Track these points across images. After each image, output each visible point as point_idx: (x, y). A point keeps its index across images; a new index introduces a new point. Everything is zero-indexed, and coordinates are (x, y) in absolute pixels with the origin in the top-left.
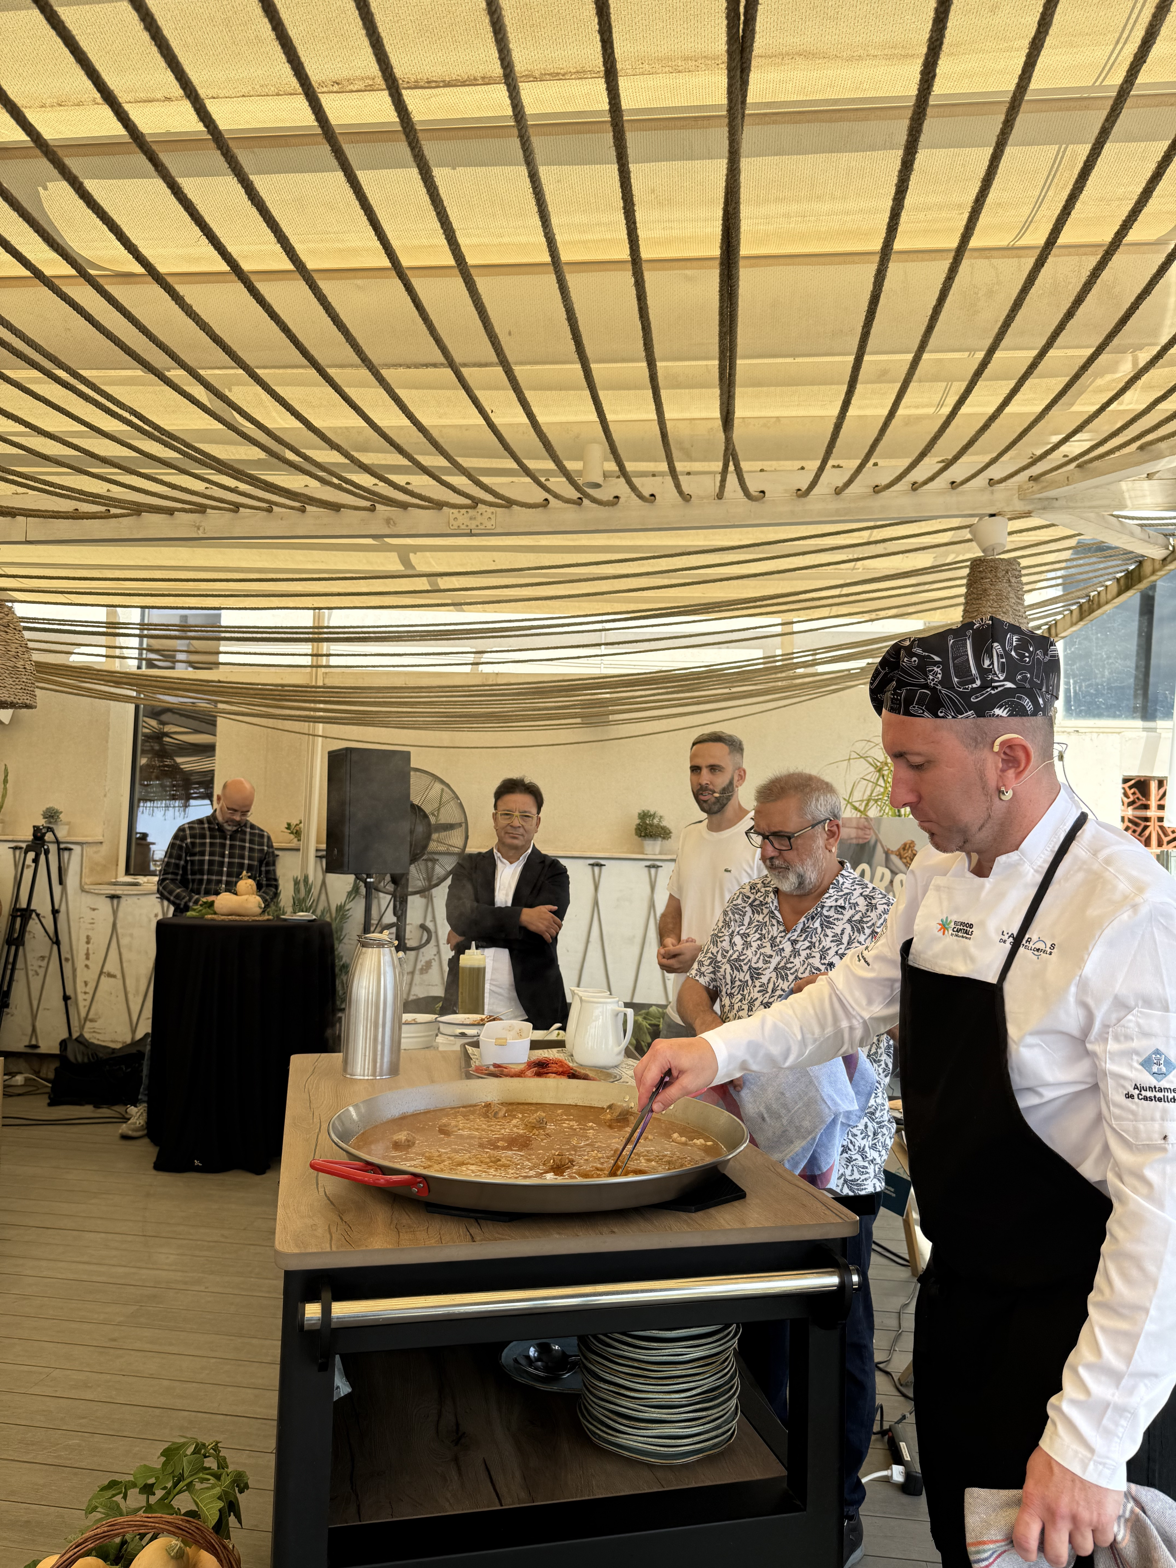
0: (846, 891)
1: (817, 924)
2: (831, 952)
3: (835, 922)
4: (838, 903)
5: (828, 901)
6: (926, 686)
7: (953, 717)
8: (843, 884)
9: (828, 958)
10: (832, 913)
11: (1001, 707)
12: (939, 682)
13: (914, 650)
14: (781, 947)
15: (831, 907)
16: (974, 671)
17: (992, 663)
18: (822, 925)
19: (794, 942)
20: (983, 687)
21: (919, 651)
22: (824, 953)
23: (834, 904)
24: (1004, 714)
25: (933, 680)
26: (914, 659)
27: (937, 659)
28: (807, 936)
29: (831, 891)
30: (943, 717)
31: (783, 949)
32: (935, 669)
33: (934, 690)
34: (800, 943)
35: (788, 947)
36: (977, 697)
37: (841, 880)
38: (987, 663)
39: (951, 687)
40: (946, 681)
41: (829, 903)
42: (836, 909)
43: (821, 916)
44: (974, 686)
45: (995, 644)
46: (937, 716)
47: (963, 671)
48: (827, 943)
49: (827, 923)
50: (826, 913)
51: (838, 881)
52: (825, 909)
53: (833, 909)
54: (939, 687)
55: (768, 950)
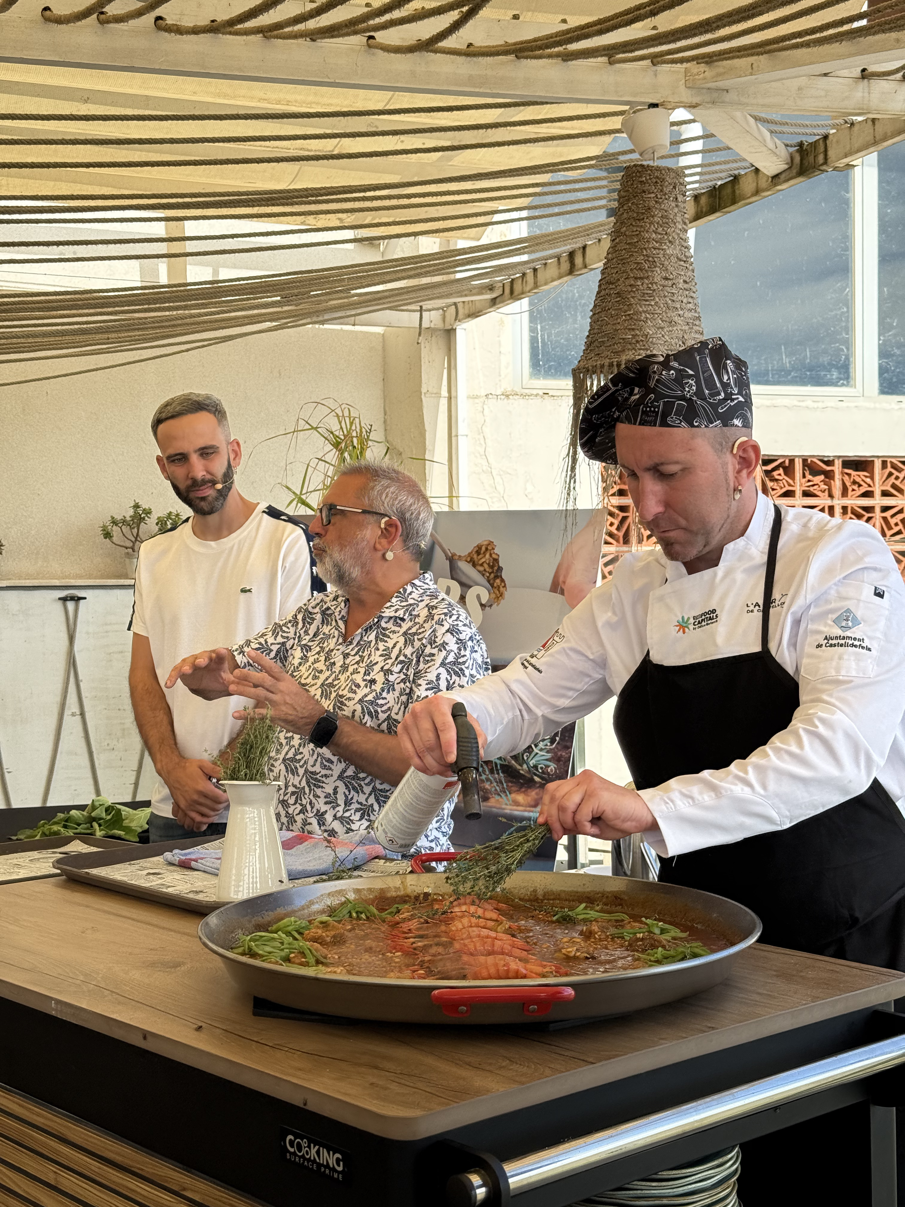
0: (411, 601)
1: (372, 637)
2: (377, 668)
3: (391, 635)
4: (397, 615)
5: (387, 611)
6: (683, 398)
7: (706, 426)
8: (410, 594)
9: (372, 674)
10: (390, 625)
11: (737, 418)
12: (695, 394)
13: (671, 364)
14: (332, 661)
15: (391, 618)
16: (718, 385)
17: (729, 378)
18: (377, 637)
19: (346, 656)
20: (726, 399)
21: (675, 364)
22: (370, 668)
23: (392, 614)
24: (740, 425)
25: (689, 392)
26: (672, 372)
27: (691, 372)
28: (359, 650)
29: (394, 600)
30: (697, 426)
31: (334, 663)
32: (690, 381)
33: (689, 401)
34: (351, 658)
35: (339, 660)
36: (722, 408)
37: (409, 589)
38: (726, 377)
39: (704, 399)
40: (699, 393)
41: (388, 613)
42: (395, 621)
43: (378, 627)
44: (721, 397)
45: (728, 362)
46: (693, 426)
47: (711, 385)
48: (376, 657)
49: (382, 636)
50: (383, 624)
51: (405, 590)
52: (384, 620)
53: (392, 621)
54: (695, 398)
55: (321, 666)
